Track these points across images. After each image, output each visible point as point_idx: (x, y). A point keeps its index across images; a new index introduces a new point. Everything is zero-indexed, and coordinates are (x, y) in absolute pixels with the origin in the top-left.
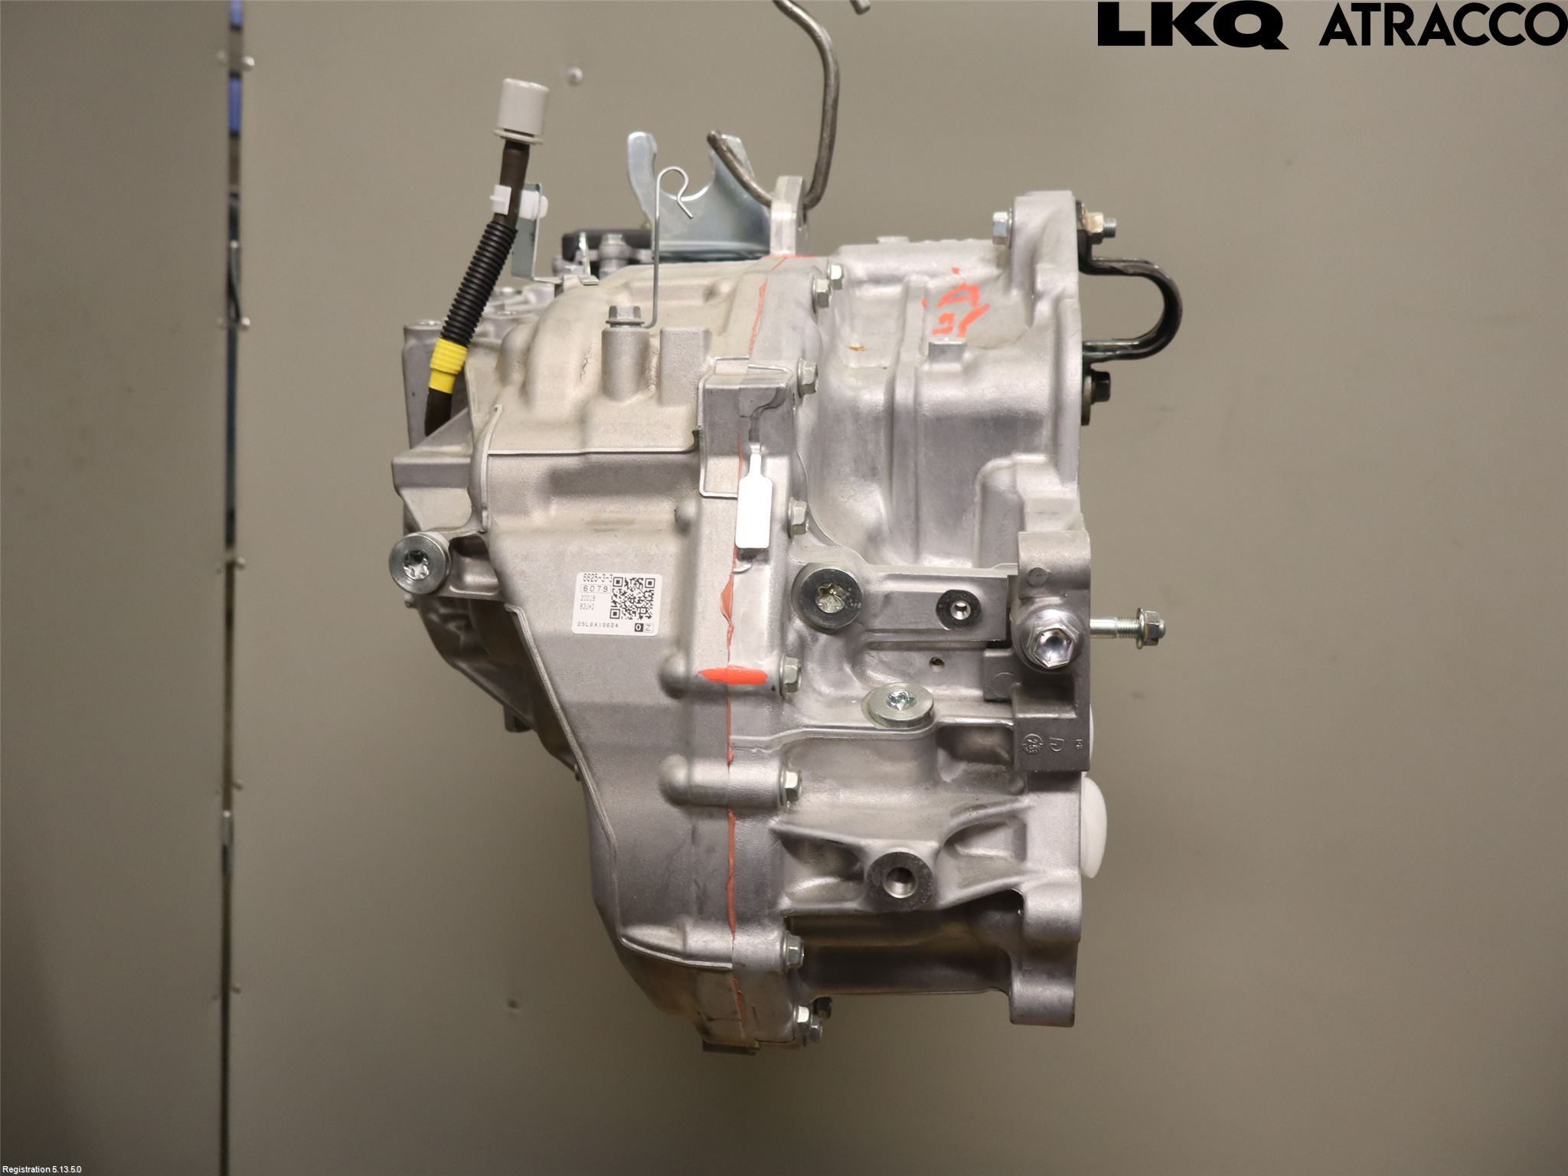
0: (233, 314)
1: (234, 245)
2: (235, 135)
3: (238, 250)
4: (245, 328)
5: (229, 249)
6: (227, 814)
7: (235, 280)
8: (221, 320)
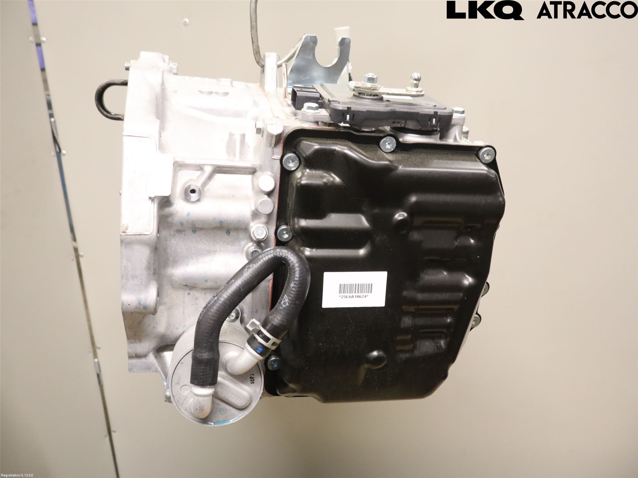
0: (58, 150)
1: (52, 120)
2: (43, 70)
3: (55, 122)
4: (64, 155)
5: (51, 122)
6: (96, 360)
7: (56, 135)
8: (53, 153)
